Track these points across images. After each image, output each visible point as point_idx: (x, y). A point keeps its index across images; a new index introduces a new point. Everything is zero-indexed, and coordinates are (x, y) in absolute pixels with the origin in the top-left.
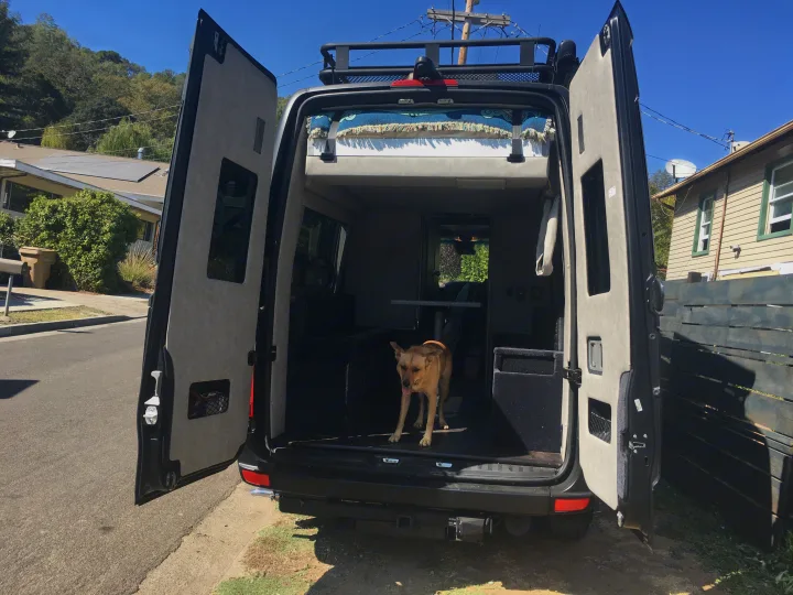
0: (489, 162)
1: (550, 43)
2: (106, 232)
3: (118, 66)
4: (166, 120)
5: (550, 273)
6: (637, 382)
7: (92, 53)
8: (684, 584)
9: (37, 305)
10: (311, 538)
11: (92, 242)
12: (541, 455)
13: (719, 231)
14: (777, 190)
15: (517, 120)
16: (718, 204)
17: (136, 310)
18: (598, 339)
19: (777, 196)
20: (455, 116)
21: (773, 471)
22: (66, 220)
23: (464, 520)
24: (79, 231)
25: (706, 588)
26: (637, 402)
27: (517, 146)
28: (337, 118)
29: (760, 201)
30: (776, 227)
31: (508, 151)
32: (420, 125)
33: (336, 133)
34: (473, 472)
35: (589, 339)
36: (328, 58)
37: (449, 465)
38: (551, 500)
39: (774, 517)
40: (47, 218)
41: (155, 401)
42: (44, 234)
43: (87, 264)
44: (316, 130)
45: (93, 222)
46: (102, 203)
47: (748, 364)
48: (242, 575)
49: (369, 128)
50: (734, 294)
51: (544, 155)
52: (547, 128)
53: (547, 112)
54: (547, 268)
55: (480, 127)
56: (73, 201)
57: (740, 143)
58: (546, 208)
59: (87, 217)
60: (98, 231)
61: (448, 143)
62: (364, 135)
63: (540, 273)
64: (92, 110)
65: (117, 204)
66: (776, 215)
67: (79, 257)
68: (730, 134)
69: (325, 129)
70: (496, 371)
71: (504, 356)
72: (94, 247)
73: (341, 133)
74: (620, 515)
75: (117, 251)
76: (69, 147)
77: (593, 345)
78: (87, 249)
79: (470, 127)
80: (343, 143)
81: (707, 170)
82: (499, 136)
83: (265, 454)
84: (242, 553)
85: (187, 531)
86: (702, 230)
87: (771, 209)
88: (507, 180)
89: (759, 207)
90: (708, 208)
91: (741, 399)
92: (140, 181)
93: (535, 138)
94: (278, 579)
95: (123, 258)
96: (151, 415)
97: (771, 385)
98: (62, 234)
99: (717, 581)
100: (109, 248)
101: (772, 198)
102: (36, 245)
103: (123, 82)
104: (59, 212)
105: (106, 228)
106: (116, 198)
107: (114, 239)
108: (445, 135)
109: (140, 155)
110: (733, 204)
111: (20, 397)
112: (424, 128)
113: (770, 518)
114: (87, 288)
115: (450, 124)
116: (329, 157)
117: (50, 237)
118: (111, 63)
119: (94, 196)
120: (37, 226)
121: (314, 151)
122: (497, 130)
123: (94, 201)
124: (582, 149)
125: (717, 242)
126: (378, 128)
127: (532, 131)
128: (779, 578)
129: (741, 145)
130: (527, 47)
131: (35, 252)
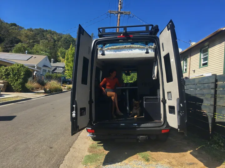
0: (141, 54)
1: (152, 25)
2: (22, 75)
3: (17, 27)
4: (32, 42)
5: (156, 79)
6: (181, 100)
7: (8, 24)
8: (191, 149)
9: (6, 96)
10: (102, 146)
11: (18, 78)
12: (157, 121)
13: (189, 66)
14: (203, 55)
15: (147, 44)
16: (188, 59)
17: (33, 96)
18: (170, 92)
19: (203, 56)
20: (133, 44)
21: (209, 122)
22: (10, 73)
23: (141, 136)
24: (14, 75)
25: (197, 149)
26: (181, 104)
27: (147, 50)
28: (104, 45)
29: (199, 58)
30: (204, 64)
31: (145, 51)
32: (125, 46)
33: (105, 49)
34: (143, 125)
35: (168, 93)
36: (99, 31)
37: (137, 124)
38: (161, 130)
39: (210, 132)
40: (5, 72)
41: (74, 112)
42: (4, 77)
43: (17, 84)
44: (100, 48)
45: (18, 73)
46: (21, 67)
47: (201, 98)
48: (89, 154)
49: (113, 47)
50: (197, 81)
51: (154, 51)
52: (154, 45)
53: (153, 42)
54: (155, 77)
55: (138, 46)
56: (12, 67)
57: (193, 43)
58: (154, 63)
59: (16, 71)
60: (20, 75)
61: (132, 50)
62: (112, 49)
63: (154, 79)
64: (10, 40)
65: (25, 67)
66: (204, 61)
67: (15, 83)
68: (190, 41)
69: (102, 48)
70: (144, 102)
71: (146, 99)
72: (19, 80)
73: (106, 49)
74: (179, 129)
75: (25, 80)
76: (4, 51)
77: (169, 94)
78: (17, 80)
79: (136, 46)
80: (106, 51)
81: (185, 50)
82: (143, 48)
83: (92, 125)
84: (87, 150)
85: (70, 147)
86: (185, 66)
87: (202, 60)
88: (145, 58)
89: (199, 60)
90: (186, 60)
91: (200, 106)
92: (27, 60)
93: (151, 48)
94: (97, 155)
95: (27, 82)
96: (74, 115)
97: (207, 102)
98: (9, 77)
99: (199, 148)
100: (23, 80)
101: (202, 57)
102: (2, 80)
103: (18, 32)
104: (8, 70)
105: (22, 74)
106: (24, 66)
107: (24, 77)
108: (131, 48)
109: (26, 53)
110: (193, 59)
111: (14, 120)
112: (125, 47)
113: (210, 133)
114: (17, 91)
115: (132, 45)
116: (103, 54)
117: (6, 78)
118: (14, 27)
119: (18, 65)
120: (2, 75)
121: (100, 53)
122: (142, 46)
123: (18, 67)
124: (163, 51)
125: (189, 69)
126: (115, 47)
127: (150, 46)
128: (212, 146)
129: (193, 44)
130: (147, 26)
131: (2, 82)
